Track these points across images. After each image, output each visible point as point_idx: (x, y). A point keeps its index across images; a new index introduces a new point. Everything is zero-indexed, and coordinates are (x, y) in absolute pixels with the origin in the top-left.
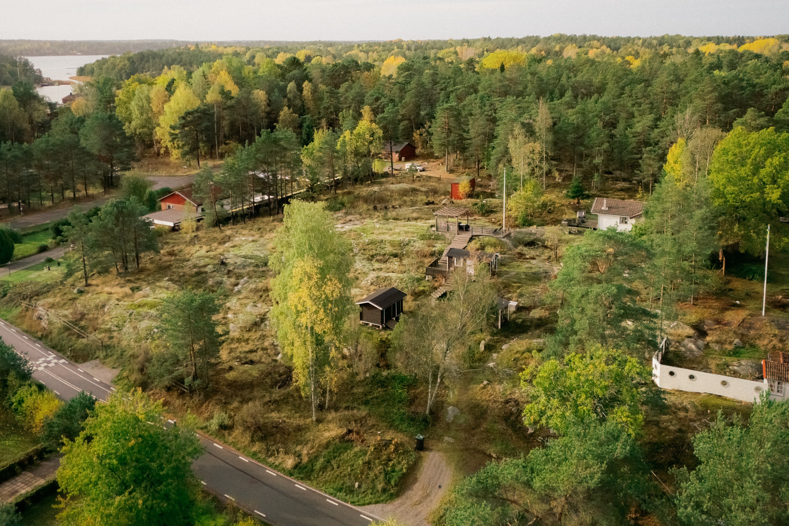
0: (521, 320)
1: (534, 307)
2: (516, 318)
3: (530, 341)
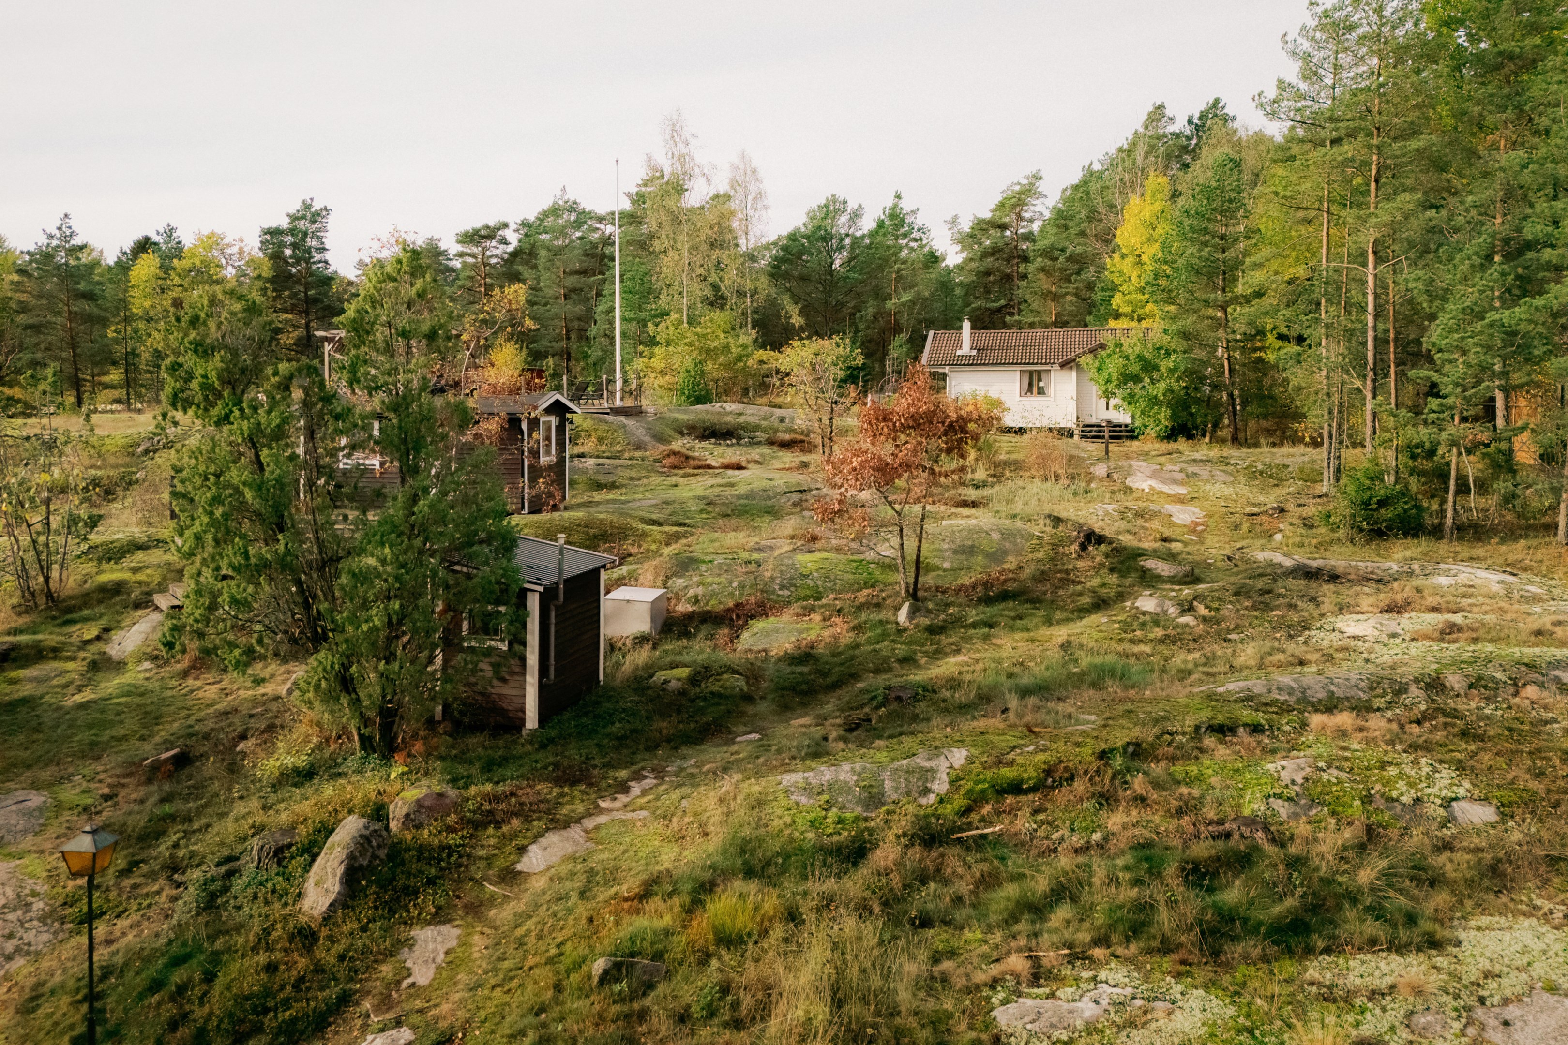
0: (683, 672)
1: (762, 610)
2: (650, 669)
3: (754, 787)
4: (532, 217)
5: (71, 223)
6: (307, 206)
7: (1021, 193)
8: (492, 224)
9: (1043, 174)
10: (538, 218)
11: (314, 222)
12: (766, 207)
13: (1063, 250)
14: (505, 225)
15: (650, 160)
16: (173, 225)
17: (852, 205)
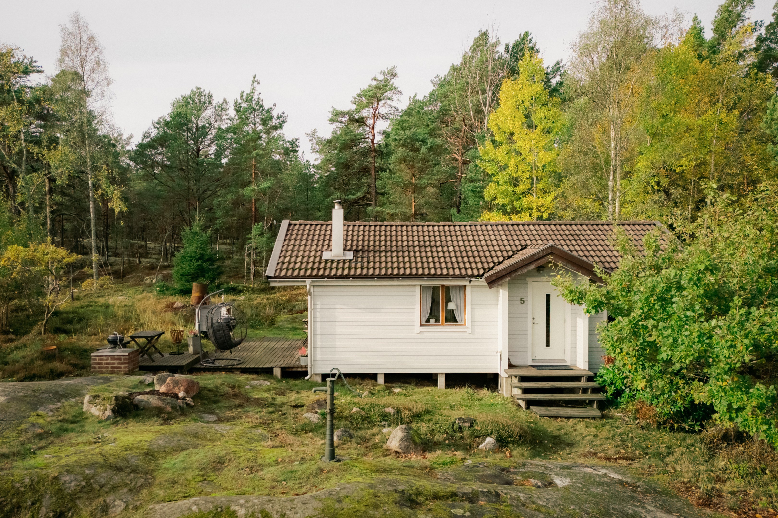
7: (378, 88)
9: (397, 71)
13: (424, 141)
17: (217, 99)
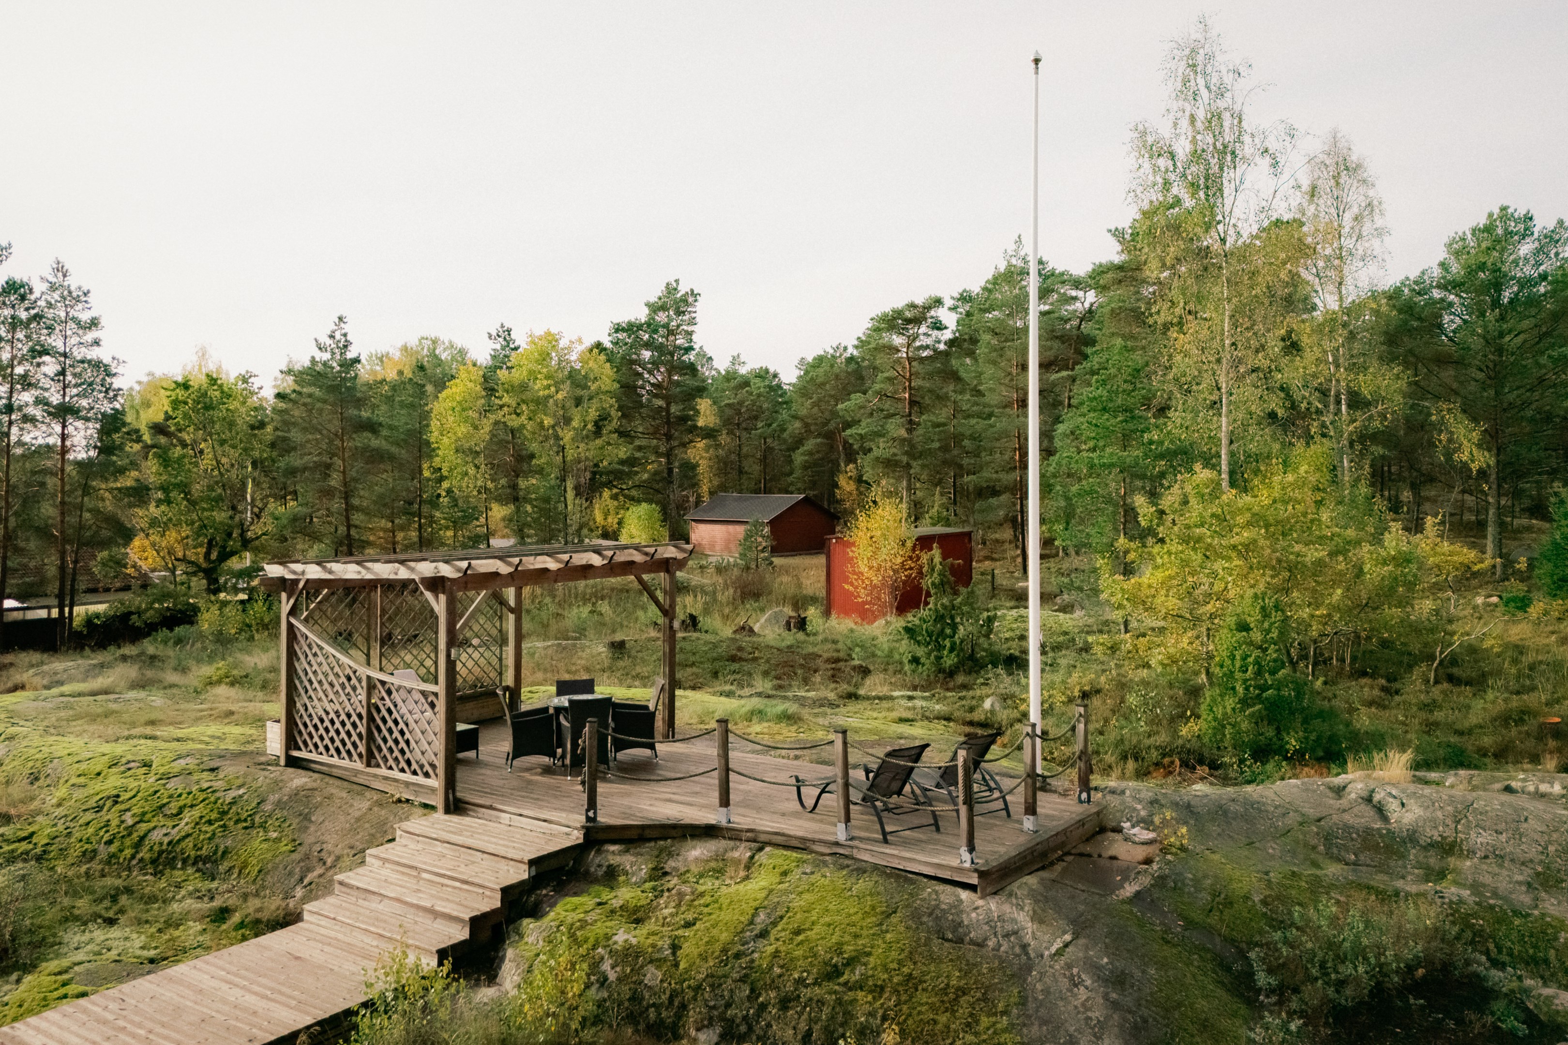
4: (975, 287)
5: (347, 328)
6: (671, 290)
8: (919, 301)
10: (985, 289)
11: (679, 313)
12: (1380, 232)
14: (938, 302)
15: (1144, 134)
16: (507, 325)
17: (1541, 223)
